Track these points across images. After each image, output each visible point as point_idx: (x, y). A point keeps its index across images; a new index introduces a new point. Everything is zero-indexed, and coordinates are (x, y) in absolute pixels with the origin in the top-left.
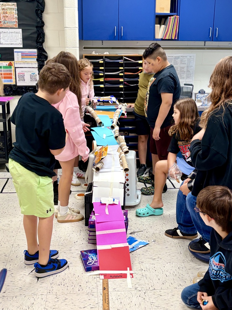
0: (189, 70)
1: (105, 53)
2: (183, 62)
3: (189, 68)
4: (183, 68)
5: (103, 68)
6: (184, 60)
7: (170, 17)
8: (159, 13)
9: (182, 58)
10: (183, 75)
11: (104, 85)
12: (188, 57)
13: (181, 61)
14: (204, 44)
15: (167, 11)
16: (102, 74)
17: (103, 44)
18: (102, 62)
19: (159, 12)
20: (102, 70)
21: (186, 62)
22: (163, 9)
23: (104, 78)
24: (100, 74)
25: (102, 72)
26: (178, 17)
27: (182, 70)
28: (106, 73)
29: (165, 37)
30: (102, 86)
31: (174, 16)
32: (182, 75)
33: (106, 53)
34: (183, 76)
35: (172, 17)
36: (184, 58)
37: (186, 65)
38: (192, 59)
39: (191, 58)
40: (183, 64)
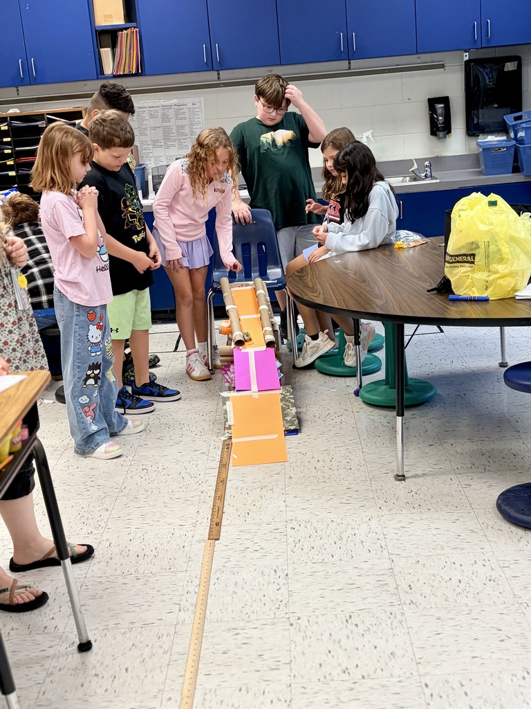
0: (194, 130)
1: (11, 111)
2: (180, 116)
3: (194, 127)
4: (183, 127)
5: (9, 139)
6: (181, 111)
7: (120, 32)
8: (102, 26)
9: (176, 107)
10: (184, 141)
11: (17, 172)
12: (190, 105)
13: (177, 113)
14: (216, 77)
15: (118, 19)
16: (9, 151)
17: (20, 93)
18: (6, 128)
19: (104, 24)
20: (7, 143)
21: (187, 115)
22: (110, 16)
23: (15, 159)
24: (6, 151)
25: (10, 147)
26: (136, 31)
27: (182, 131)
28: (17, 149)
29: (117, 72)
30: (12, 173)
31: (129, 30)
32: (182, 141)
33: (14, 111)
34: (184, 144)
35: (125, 32)
36: (181, 107)
37: (186, 122)
38: (198, 108)
39: (195, 106)
40: (181, 119)
